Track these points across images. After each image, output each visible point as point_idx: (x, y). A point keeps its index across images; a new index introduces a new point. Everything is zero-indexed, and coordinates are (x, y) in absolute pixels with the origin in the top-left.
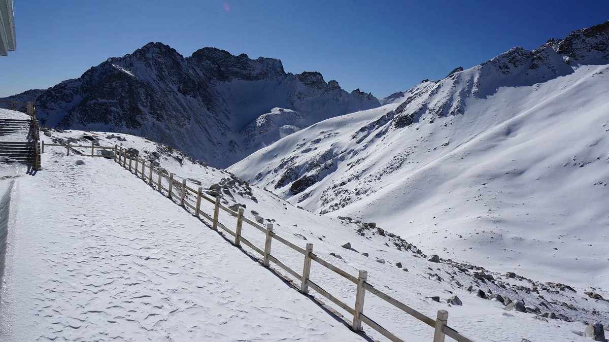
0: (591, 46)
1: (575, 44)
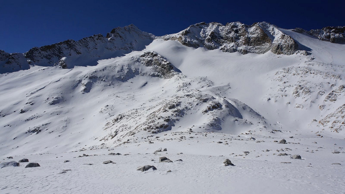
0: (44, 56)
1: (35, 53)
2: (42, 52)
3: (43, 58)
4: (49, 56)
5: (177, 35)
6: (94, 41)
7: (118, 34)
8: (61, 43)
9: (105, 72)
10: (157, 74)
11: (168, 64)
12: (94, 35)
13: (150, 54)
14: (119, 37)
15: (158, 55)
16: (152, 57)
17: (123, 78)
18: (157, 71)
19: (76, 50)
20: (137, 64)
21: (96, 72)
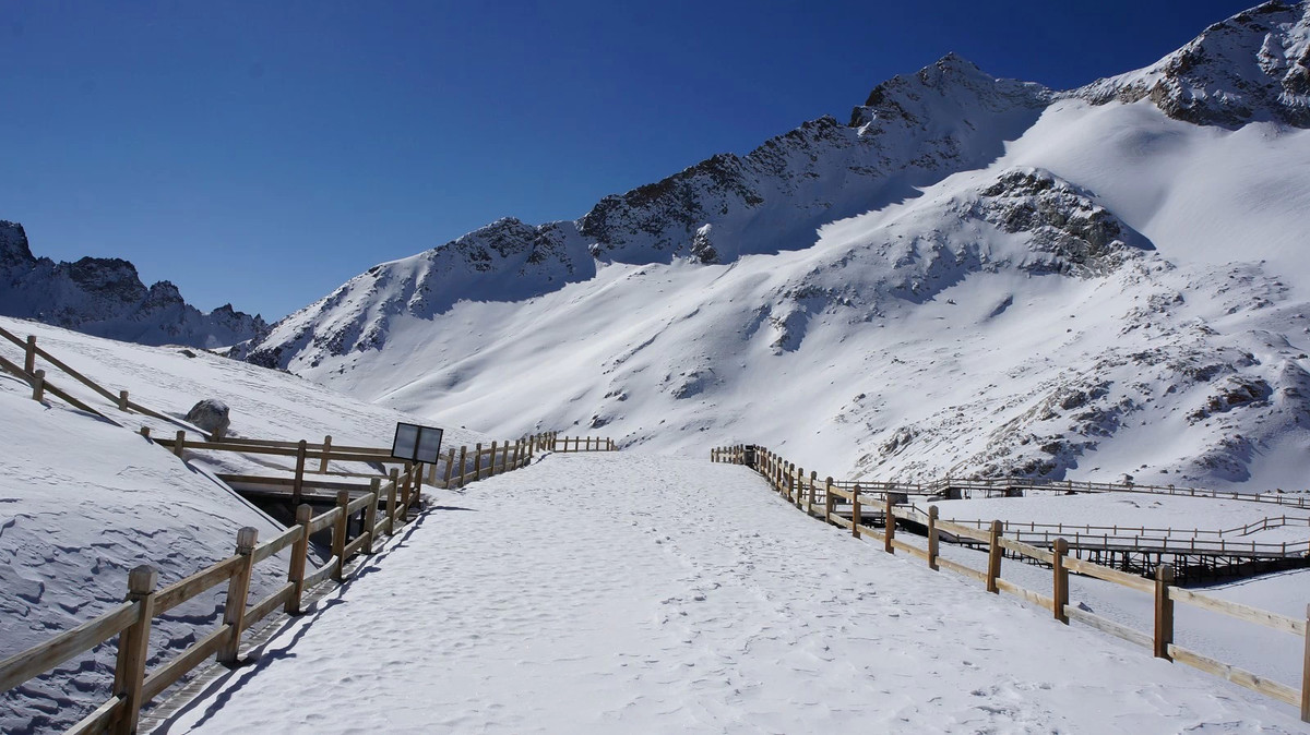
0: (638, 223)
1: (611, 217)
2: (634, 210)
3: (635, 232)
4: (654, 224)
5: (1147, 76)
6: (807, 145)
7: (897, 104)
8: (690, 173)
9: (852, 269)
10: (1054, 260)
11: (1096, 216)
12: (806, 125)
13: (1023, 181)
14: (900, 119)
15: (1058, 184)
16: (1030, 191)
17: (918, 287)
18: (1053, 251)
19: (742, 191)
20: (972, 225)
21: (816, 271)
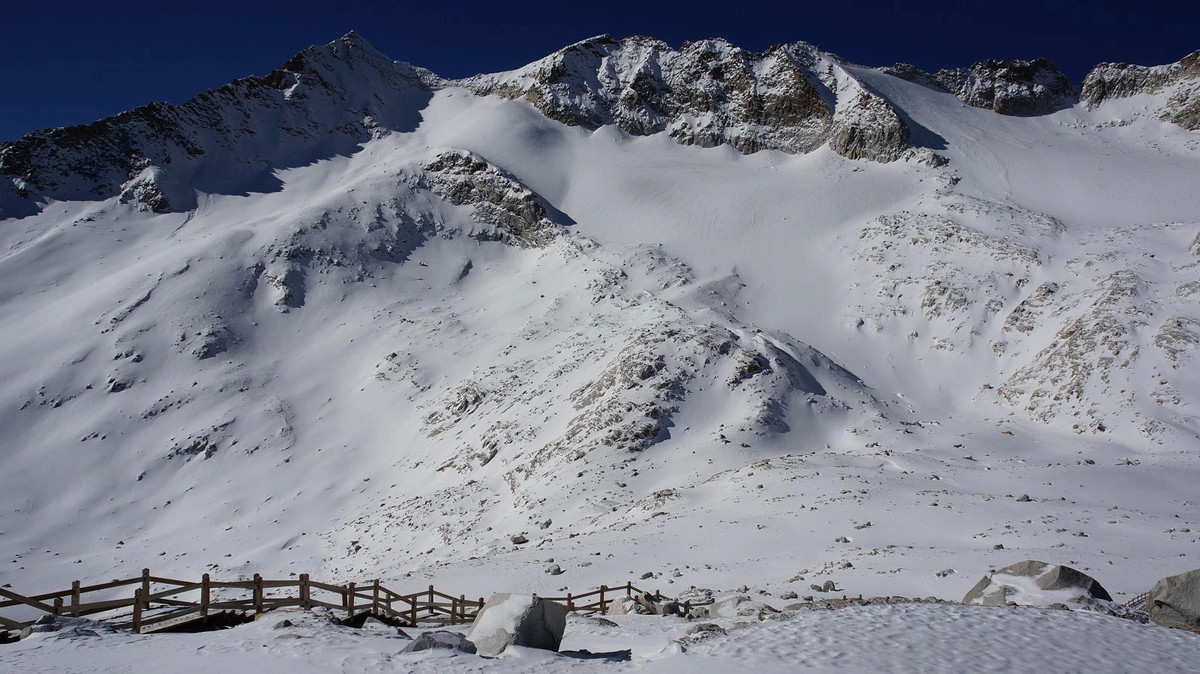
0: (70, 165)
1: (37, 156)
2: (61, 151)
3: (67, 175)
4: (88, 167)
6: (238, 102)
7: (317, 73)
8: (125, 118)
9: (332, 231)
10: (496, 231)
11: (528, 198)
12: (236, 82)
13: (460, 162)
14: (320, 88)
15: (490, 168)
16: (467, 171)
17: (392, 250)
18: (494, 223)
19: (182, 141)
20: (422, 196)
21: (301, 232)
